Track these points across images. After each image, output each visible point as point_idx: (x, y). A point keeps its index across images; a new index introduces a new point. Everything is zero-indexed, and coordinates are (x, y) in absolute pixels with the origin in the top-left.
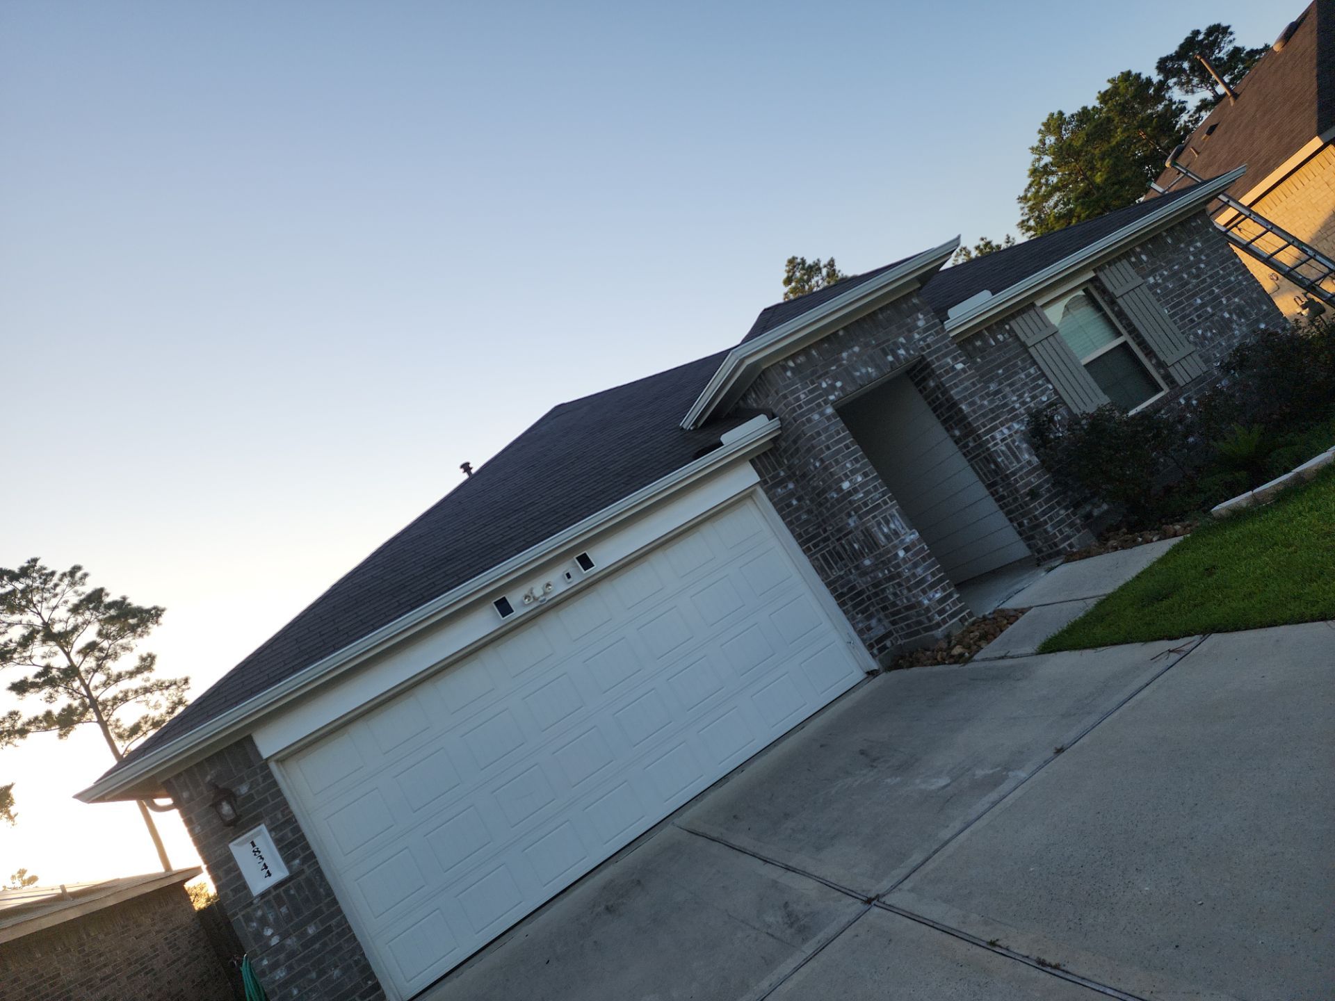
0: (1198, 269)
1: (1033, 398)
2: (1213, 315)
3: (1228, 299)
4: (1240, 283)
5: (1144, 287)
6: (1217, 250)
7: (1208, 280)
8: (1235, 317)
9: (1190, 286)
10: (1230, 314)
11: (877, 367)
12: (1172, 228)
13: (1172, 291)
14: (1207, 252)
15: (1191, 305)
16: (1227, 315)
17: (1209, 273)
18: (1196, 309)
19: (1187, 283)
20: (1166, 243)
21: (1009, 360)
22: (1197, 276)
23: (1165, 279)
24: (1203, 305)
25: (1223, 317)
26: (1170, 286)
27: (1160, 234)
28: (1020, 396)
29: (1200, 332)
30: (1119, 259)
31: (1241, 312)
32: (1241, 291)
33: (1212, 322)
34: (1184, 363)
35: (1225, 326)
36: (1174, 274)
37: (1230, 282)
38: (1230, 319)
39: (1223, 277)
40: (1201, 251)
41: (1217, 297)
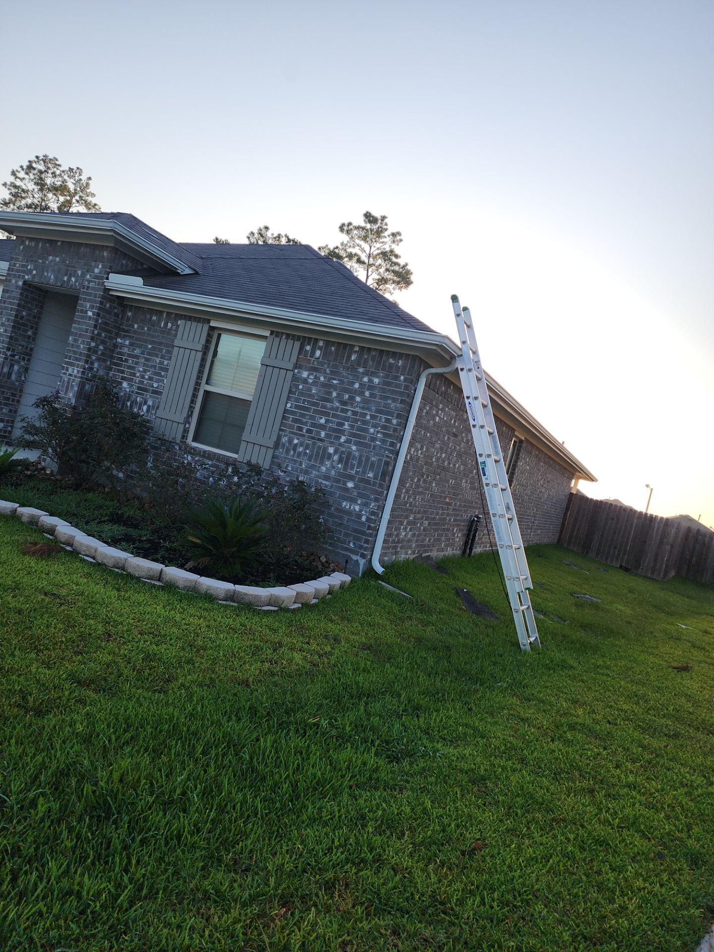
0: (352, 398)
1: (150, 379)
2: (321, 440)
3: (348, 441)
4: (373, 439)
5: (290, 374)
6: (386, 398)
7: (349, 413)
8: (336, 458)
9: (329, 405)
10: (336, 452)
11: (56, 278)
12: (369, 349)
13: (311, 396)
14: (376, 392)
15: (312, 418)
16: (331, 450)
17: (357, 409)
18: (313, 425)
19: (328, 400)
20: (349, 357)
21: (161, 344)
22: (344, 403)
23: (315, 383)
24: (323, 427)
25: (325, 449)
26: (313, 391)
27: (353, 346)
28: (145, 371)
29: (296, 441)
30: (295, 338)
31: (346, 459)
32: (367, 446)
33: (314, 444)
34: (257, 448)
35: (324, 456)
36: (327, 386)
37: (366, 430)
38: (330, 456)
39: (365, 422)
40: (371, 387)
41: (342, 432)
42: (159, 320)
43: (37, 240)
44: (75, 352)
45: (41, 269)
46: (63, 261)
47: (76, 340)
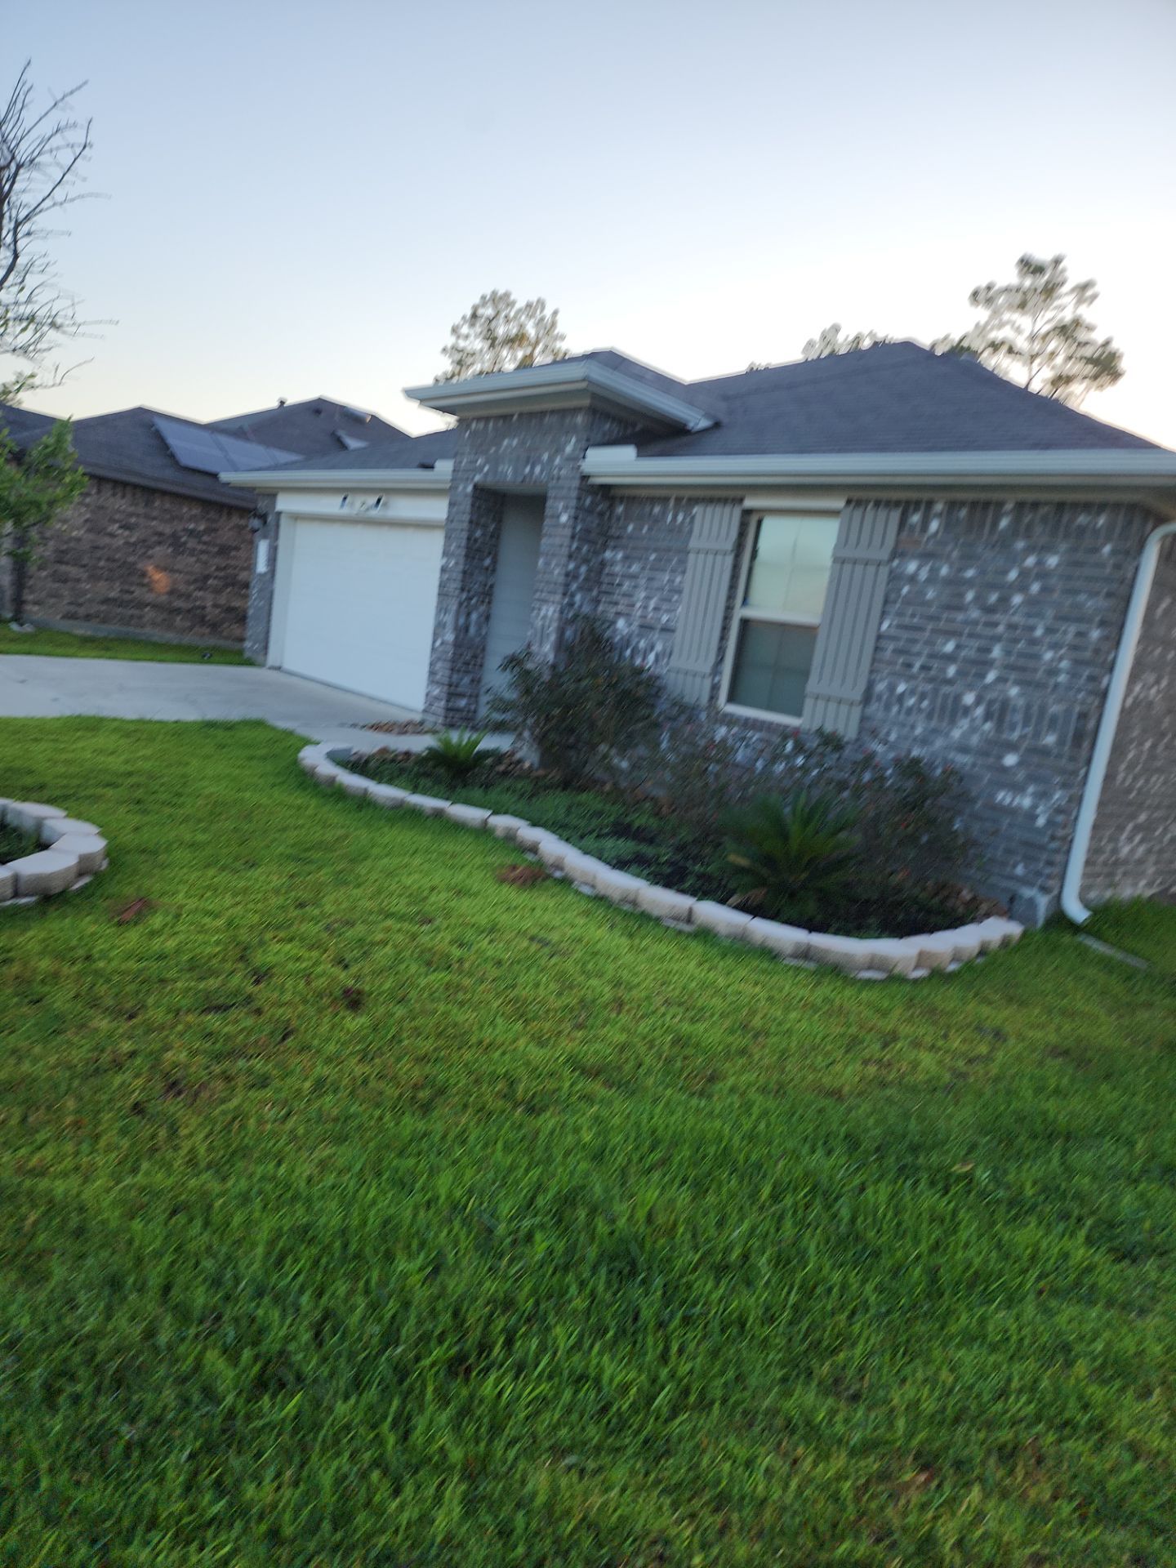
0: (1004, 600)
1: (656, 609)
2: (950, 682)
3: (1001, 680)
4: (1053, 672)
5: (884, 571)
6: (1075, 592)
7: (1001, 629)
8: (979, 711)
9: (960, 617)
10: (978, 702)
12: (1035, 505)
13: (928, 604)
14: (1053, 581)
15: (929, 643)
16: (969, 699)
17: (1016, 619)
18: (932, 656)
19: (961, 608)
20: (995, 524)
21: (669, 550)
22: (990, 610)
23: (931, 580)
24: (950, 658)
25: (958, 698)
26: (929, 596)
27: (1000, 504)
28: (648, 598)
29: (901, 688)
30: (890, 504)
31: (999, 713)
32: (1040, 685)
33: (936, 691)
34: (832, 706)
35: (954, 711)
36: (955, 583)
37: (1037, 657)
38: (967, 711)
39: (1033, 642)
40: (1042, 574)
41: (989, 664)
42: (664, 513)
43: (487, 419)
44: (548, 582)
45: (496, 461)
46: (522, 443)
47: (547, 564)
